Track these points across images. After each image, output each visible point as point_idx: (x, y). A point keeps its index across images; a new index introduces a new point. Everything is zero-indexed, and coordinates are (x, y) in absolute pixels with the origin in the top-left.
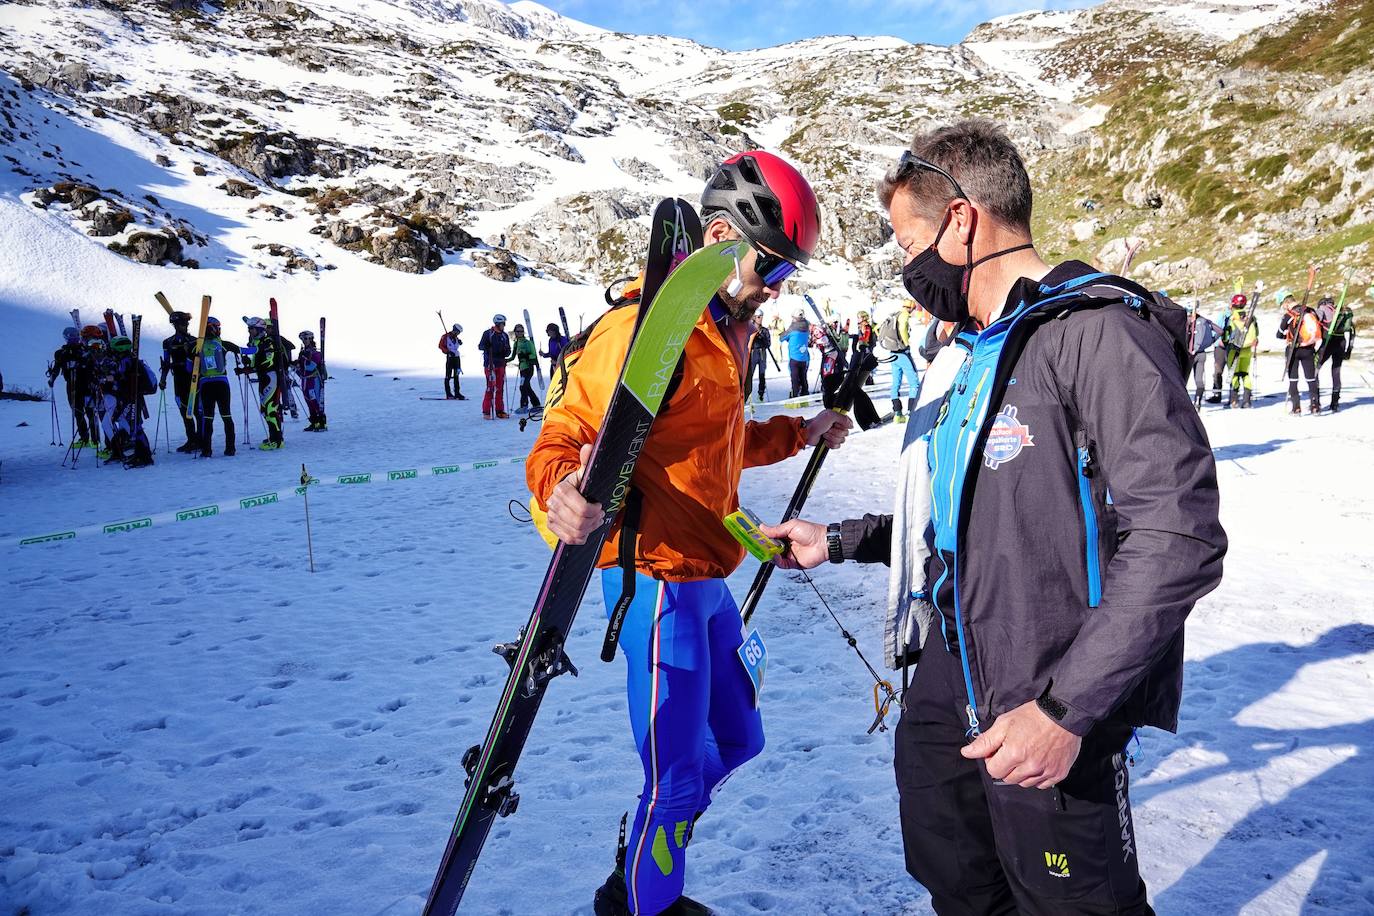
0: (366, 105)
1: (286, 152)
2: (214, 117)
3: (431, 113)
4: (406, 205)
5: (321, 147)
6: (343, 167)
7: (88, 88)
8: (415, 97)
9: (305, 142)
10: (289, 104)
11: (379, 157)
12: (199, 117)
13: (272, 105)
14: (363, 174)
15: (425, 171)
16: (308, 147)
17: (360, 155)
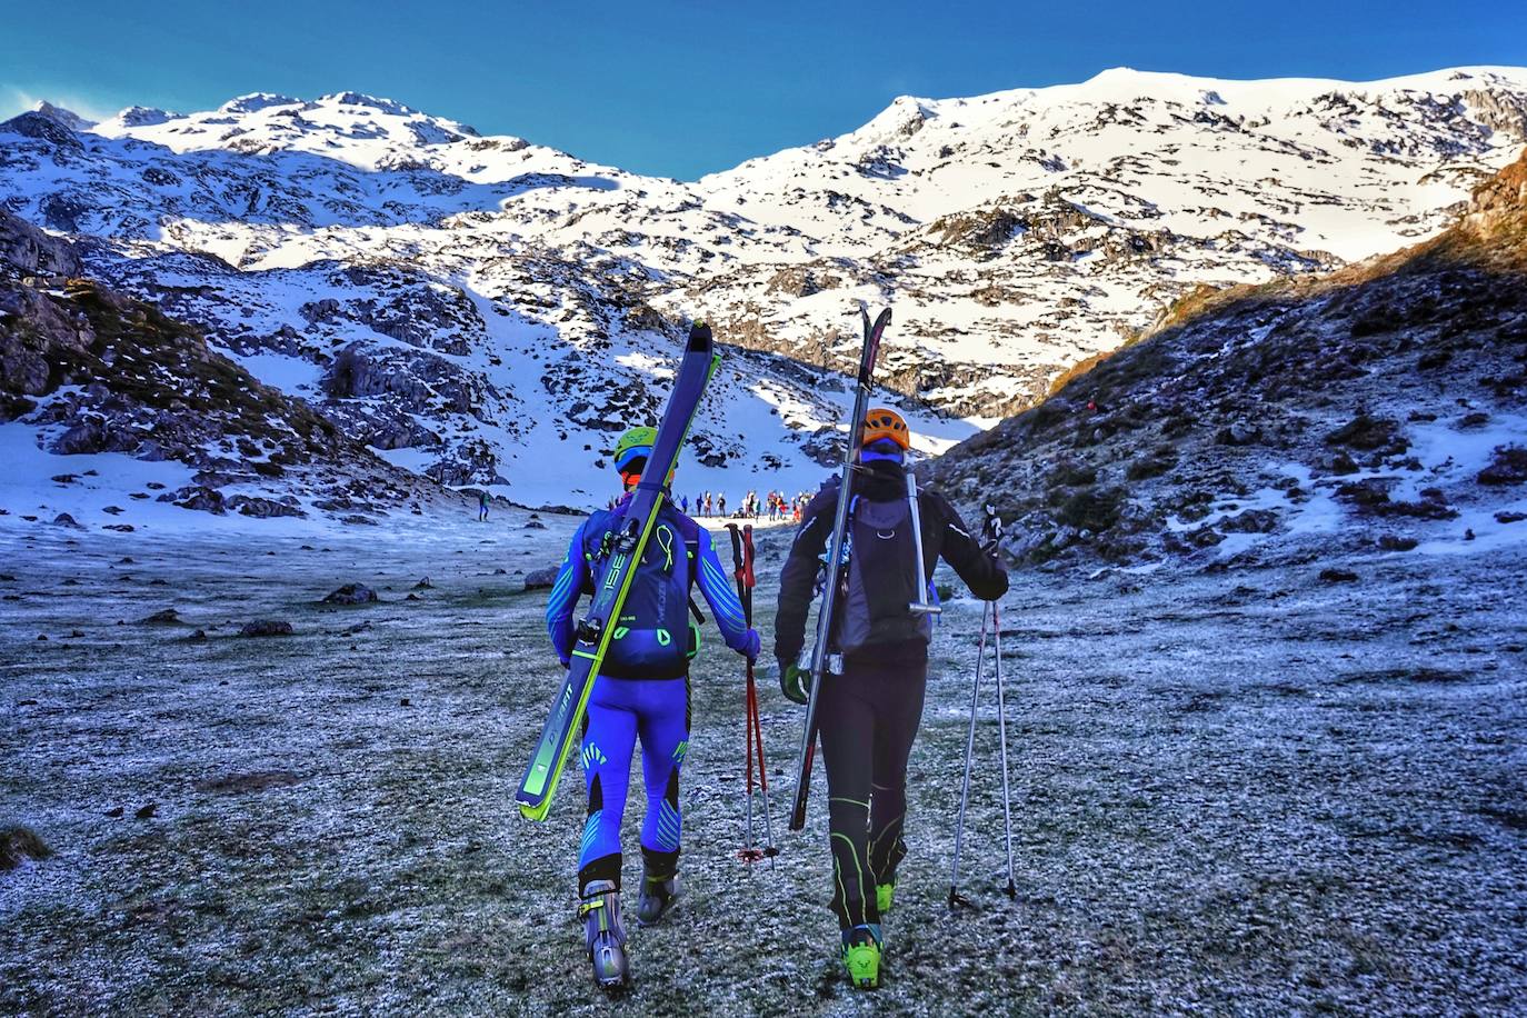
0: (1012, 329)
1: (934, 374)
2: (897, 355)
3: (1057, 331)
4: (1004, 405)
5: (960, 368)
6: (971, 380)
7: (835, 344)
8: (1051, 320)
9: (951, 365)
10: (958, 337)
11: (1001, 371)
12: (890, 356)
13: (946, 338)
14: (983, 384)
15: (1029, 379)
16: (949, 369)
17: (986, 370)
